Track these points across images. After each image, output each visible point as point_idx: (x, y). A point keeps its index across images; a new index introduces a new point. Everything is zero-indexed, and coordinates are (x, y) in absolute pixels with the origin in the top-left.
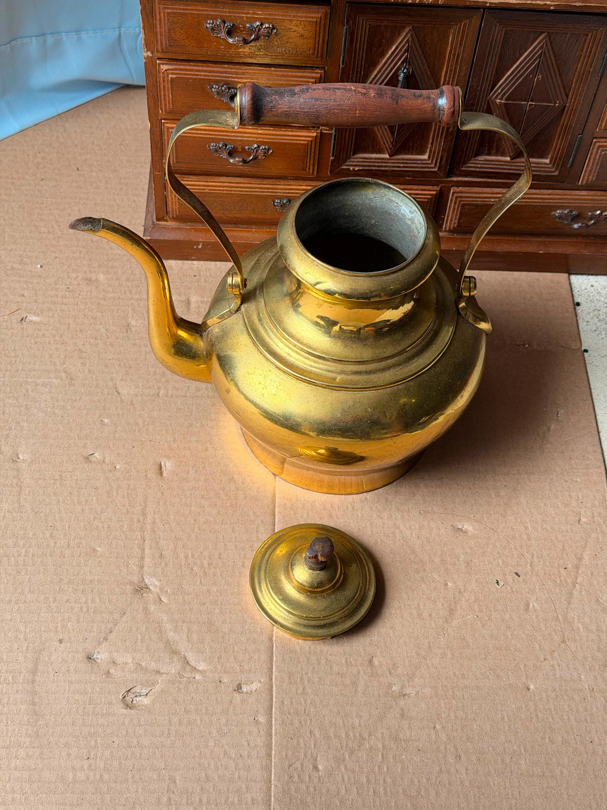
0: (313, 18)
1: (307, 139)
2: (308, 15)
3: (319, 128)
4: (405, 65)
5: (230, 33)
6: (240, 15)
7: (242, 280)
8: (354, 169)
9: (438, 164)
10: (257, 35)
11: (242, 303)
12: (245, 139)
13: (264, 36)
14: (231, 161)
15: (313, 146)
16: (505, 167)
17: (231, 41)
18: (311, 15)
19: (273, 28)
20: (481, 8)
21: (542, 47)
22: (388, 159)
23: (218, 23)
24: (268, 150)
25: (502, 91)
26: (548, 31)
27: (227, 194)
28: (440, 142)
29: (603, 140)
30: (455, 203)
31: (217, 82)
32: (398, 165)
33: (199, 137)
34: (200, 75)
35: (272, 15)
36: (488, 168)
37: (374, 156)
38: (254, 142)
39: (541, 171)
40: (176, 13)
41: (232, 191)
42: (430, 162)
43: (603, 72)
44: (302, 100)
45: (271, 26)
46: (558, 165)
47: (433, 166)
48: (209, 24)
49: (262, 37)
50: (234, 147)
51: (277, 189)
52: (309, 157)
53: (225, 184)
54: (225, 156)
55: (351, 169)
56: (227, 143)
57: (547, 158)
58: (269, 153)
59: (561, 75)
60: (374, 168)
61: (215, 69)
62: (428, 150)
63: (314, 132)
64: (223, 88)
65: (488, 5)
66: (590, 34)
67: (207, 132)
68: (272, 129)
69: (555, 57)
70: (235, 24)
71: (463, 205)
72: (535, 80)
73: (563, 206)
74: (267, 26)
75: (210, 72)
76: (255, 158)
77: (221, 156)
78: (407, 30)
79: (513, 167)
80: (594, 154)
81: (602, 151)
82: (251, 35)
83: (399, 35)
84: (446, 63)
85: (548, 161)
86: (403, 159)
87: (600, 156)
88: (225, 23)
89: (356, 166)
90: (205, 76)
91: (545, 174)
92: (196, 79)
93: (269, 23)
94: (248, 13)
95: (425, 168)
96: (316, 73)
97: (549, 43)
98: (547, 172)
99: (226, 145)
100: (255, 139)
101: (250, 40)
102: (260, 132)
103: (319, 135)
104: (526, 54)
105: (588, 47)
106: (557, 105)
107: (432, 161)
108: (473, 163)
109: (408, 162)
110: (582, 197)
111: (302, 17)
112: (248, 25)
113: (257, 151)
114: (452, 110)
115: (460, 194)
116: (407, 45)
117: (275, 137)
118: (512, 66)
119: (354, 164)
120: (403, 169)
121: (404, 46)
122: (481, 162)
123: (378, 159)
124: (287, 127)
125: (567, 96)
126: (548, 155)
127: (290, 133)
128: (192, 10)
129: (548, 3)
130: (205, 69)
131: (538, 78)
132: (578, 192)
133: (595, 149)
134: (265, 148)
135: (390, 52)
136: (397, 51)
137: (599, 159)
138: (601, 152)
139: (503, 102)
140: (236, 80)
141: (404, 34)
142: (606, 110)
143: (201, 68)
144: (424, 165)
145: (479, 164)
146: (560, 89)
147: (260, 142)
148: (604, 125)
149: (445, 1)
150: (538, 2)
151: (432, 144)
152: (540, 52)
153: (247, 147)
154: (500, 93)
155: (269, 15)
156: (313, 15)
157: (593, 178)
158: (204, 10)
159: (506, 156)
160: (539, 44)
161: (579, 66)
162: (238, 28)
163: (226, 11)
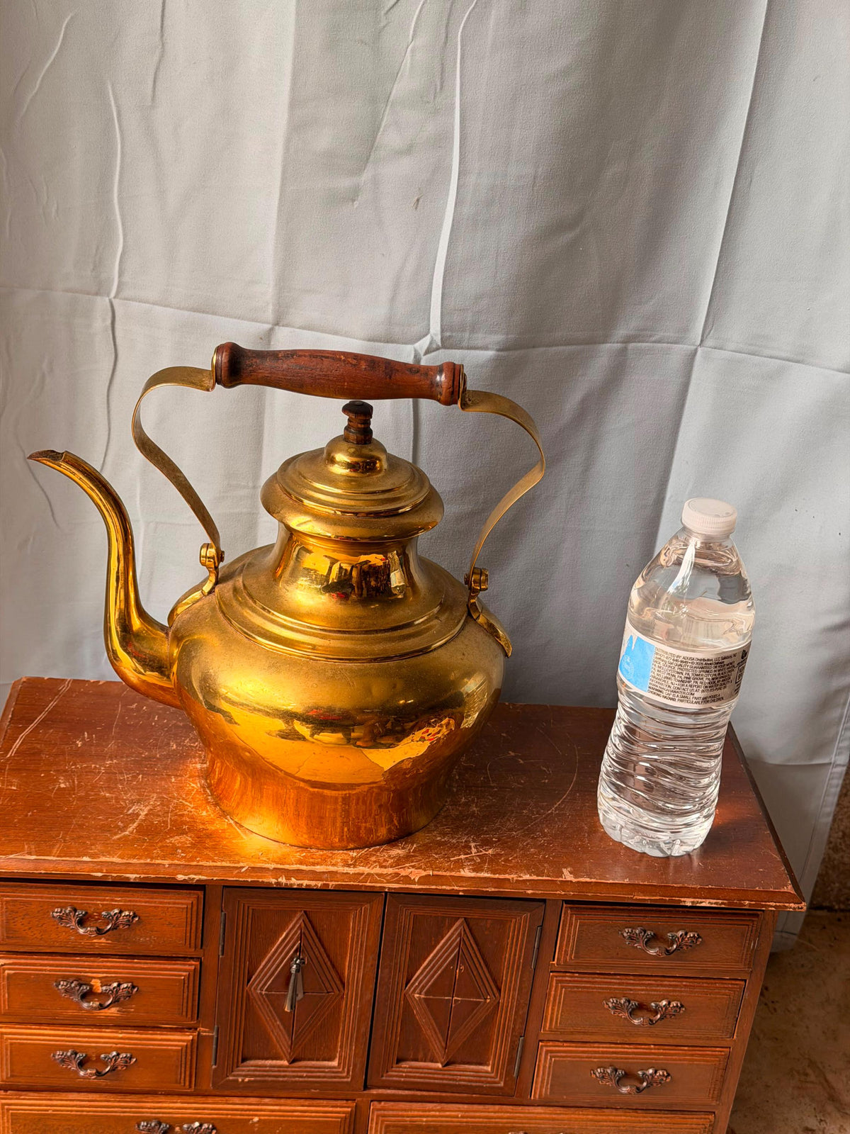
0: (182, 904)
1: (180, 1043)
2: (177, 901)
3: (196, 1029)
4: (298, 954)
5: (81, 923)
6: (95, 902)
8: (243, 1080)
9: (351, 1073)
10: (115, 924)
12: (101, 1045)
13: (123, 924)
14: (82, 1073)
15: (189, 1052)
16: (436, 1076)
17: (81, 931)
18: (180, 901)
19: (135, 916)
20: (381, 893)
21: (460, 935)
22: (287, 1067)
23: (67, 912)
24: (131, 1058)
25: (419, 984)
26: (464, 917)
27: (76, 1115)
28: (351, 1045)
29: (551, 1043)
30: (377, 1124)
31: (65, 978)
32: (299, 1074)
34: (45, 970)
35: (134, 901)
36: (414, 1077)
37: (269, 1062)
38: (112, 1049)
39: (482, 1082)
40: (16, 900)
41: (83, 1111)
42: (341, 1070)
43: (536, 964)
45: (131, 914)
46: (501, 1074)
47: (345, 1074)
48: (57, 912)
49: (121, 927)
50: (86, 1055)
51: (142, 1108)
52: (183, 1065)
53: (75, 1103)
54: (74, 1067)
55: (240, 1080)
56: (78, 1051)
57: (488, 1065)
58: (132, 1062)
59: (487, 967)
60: (270, 1079)
61: (64, 962)
62: (338, 1055)
63: (189, 1035)
64: (73, 985)
65: (387, 890)
66: (514, 920)
67: (52, 1038)
68: (136, 1031)
69: (477, 945)
70: (89, 911)
71: (387, 1126)
72: (458, 971)
73: (514, 1127)
74: (127, 913)
75: (57, 966)
76: (113, 1069)
77: (69, 1067)
78: (298, 915)
79: (446, 1077)
80: (543, 1061)
81: (551, 1057)
82: (108, 925)
83: (291, 920)
84: (348, 952)
85: (489, 1069)
86: (306, 1067)
87: (550, 1063)
88: (75, 910)
89: (246, 1076)
90: (50, 971)
91: (488, 1085)
92: (37, 974)
93: (130, 911)
94: (104, 900)
95: (335, 1077)
96: (190, 965)
97: (467, 930)
98: (489, 1082)
99: (76, 1054)
100: (114, 1046)
101: (106, 930)
102: (121, 1036)
103: (196, 1038)
105: (514, 935)
106: (488, 1001)
107: (343, 1069)
108: (395, 1071)
109: (313, 1069)
110: (538, 1116)
111: (169, 903)
112: (104, 913)
113: (116, 1060)
115: (382, 1112)
116: (299, 932)
117: (139, 1042)
118: (429, 955)
119: (244, 1073)
120: (306, 1079)
121: (296, 932)
122: (406, 1070)
123: (274, 1067)
124: (155, 1029)
125: (499, 990)
126: (488, 1060)
127: (159, 1037)
128: (36, 897)
129: (456, 888)
130: (51, 962)
131: (461, 970)
132: (532, 1109)
133: (544, 1055)
134: (127, 1056)
135: (280, 939)
136: (288, 938)
137: (550, 1066)
138: (551, 1059)
139: (423, 996)
140: (89, 974)
141: (296, 919)
142: (548, 1007)
143: (46, 962)
144: (333, 1075)
145: (403, 1072)
146: (488, 981)
147: (120, 1048)
148: (548, 1025)
149: (336, 885)
150: (444, 887)
151: (341, 1047)
152: (458, 940)
153: (103, 1056)
154: (417, 986)
155: (130, 901)
156: (184, 901)
157: (546, 1090)
158: (51, 898)
159: (437, 1062)
160: (456, 930)
161: (507, 956)
162: (92, 916)
163: (78, 897)
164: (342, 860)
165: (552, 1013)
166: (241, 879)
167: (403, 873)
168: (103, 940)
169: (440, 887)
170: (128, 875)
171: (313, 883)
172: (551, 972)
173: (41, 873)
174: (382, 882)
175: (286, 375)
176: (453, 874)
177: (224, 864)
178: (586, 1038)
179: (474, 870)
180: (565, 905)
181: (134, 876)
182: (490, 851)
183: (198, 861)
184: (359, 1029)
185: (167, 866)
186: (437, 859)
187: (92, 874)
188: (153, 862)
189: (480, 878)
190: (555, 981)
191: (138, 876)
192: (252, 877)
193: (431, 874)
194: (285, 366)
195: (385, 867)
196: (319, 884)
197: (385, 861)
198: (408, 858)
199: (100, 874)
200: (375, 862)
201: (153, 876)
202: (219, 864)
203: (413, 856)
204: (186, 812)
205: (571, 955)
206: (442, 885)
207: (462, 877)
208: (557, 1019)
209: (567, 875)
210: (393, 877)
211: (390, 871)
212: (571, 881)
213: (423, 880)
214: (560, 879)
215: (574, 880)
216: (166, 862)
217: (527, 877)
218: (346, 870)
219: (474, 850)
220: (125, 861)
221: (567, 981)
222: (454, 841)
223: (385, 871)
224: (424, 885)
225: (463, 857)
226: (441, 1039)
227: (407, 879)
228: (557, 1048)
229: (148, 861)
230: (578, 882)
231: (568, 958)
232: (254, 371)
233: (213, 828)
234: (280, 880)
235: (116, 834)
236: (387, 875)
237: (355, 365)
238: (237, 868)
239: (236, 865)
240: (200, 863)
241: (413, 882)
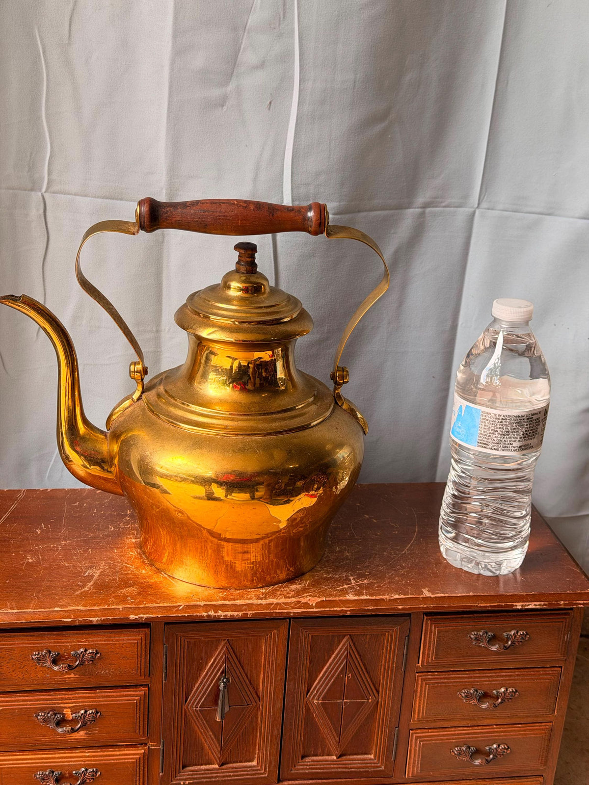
0: (134, 640)
1: (135, 756)
2: (130, 638)
3: (146, 744)
4: (224, 675)
5: (55, 662)
6: (65, 644)
8: (184, 783)
9: (267, 770)
10: (82, 661)
12: (72, 763)
13: (88, 660)
15: (142, 763)
16: (332, 766)
17: (56, 668)
19: (97, 653)
20: (287, 618)
21: (347, 649)
22: (218, 769)
23: (44, 653)
24: (96, 772)
25: (317, 692)
26: (350, 634)
28: (267, 747)
29: (419, 731)
31: (42, 710)
32: (228, 774)
33: (25, 767)
34: (26, 705)
35: (96, 641)
36: (316, 769)
37: (203, 767)
38: (81, 766)
39: (368, 767)
42: (259, 768)
43: (405, 668)
45: (94, 651)
46: (382, 759)
47: (263, 771)
48: (35, 655)
49: (86, 663)
50: (61, 773)
52: (138, 775)
54: (51, 783)
55: (182, 783)
56: (54, 770)
57: (371, 754)
58: (97, 776)
59: (368, 673)
60: (205, 780)
61: (41, 697)
62: (256, 756)
63: (141, 749)
64: (49, 715)
65: (292, 615)
66: (387, 634)
67: (33, 761)
68: (99, 750)
69: (360, 656)
70: (60, 653)
72: (346, 678)
74: (91, 651)
75: (36, 700)
76: (83, 782)
77: (48, 784)
78: (223, 643)
79: (340, 766)
80: (413, 746)
81: (420, 741)
82: (76, 661)
83: (217, 648)
84: (262, 670)
85: (372, 756)
86: (233, 768)
87: (420, 747)
88: (50, 652)
89: (186, 779)
90: (31, 705)
91: (372, 769)
92: (21, 709)
93: (92, 649)
94: (72, 642)
95: (255, 774)
96: (140, 691)
97: (352, 644)
98: (374, 767)
99: (53, 772)
100: (83, 763)
101: (75, 665)
102: (87, 754)
103: (147, 751)
104: (333, 656)
105: (388, 645)
106: (370, 700)
107: (261, 767)
108: (301, 765)
109: (238, 769)
111: (123, 640)
112: (72, 653)
113: (84, 775)
116: (224, 657)
117: (102, 758)
118: (323, 668)
119: (184, 777)
120: (233, 778)
121: (222, 657)
122: (309, 763)
123: (207, 770)
124: (115, 747)
125: (378, 691)
126: (371, 750)
127: (118, 753)
128: (18, 644)
129: (344, 609)
130: (31, 698)
131: (348, 677)
133: (414, 741)
134: (93, 771)
135: (209, 665)
136: (216, 663)
137: (419, 749)
138: (420, 743)
139: (320, 701)
140: (62, 705)
141: (221, 647)
142: (415, 701)
143: (27, 698)
144: (254, 772)
145: (307, 765)
146: (369, 684)
147: (88, 765)
148: (416, 716)
149: (253, 614)
150: (335, 609)
151: (259, 749)
152: (346, 653)
153: (74, 772)
154: (316, 694)
155: (93, 641)
156: (133, 638)
157: (417, 769)
158: (30, 644)
159: (332, 755)
160: (344, 645)
161: (383, 663)
162: (63, 656)
163: (52, 641)
164: (255, 595)
165: (419, 706)
166: (179, 615)
167: (303, 600)
168: (72, 675)
169: (332, 609)
170: (91, 619)
171: (235, 614)
172: (417, 673)
173: (22, 623)
174: (288, 609)
175: (194, 218)
176: (341, 598)
177: (165, 605)
178: (446, 724)
179: (356, 595)
180: (425, 617)
181: (97, 619)
182: (365, 581)
183: (145, 604)
184: (272, 732)
185: (121, 609)
186: (327, 589)
187: (63, 620)
188: (110, 607)
189: (362, 600)
190: (420, 680)
191: (99, 619)
192: (188, 612)
193: (325, 600)
194: (192, 211)
195: (289, 598)
196: (240, 614)
197: (288, 593)
198: (304, 590)
199: (69, 620)
200: (280, 595)
201: (111, 618)
202: (161, 605)
203: (308, 589)
204: (129, 572)
205: (432, 657)
206: (333, 607)
207: (348, 600)
208: (423, 710)
209: (426, 593)
210: (296, 605)
211: (293, 600)
212: (430, 597)
213: (319, 605)
214: (422, 596)
215: (432, 596)
216: (120, 607)
217: (397, 596)
218: (260, 602)
219: (353, 582)
220: (88, 608)
221: (429, 678)
222: (337, 576)
223: (289, 600)
224: (320, 608)
225: (346, 586)
226: (335, 735)
227: (307, 605)
228: (424, 734)
229: (106, 607)
230: (436, 597)
231: (430, 660)
232: (169, 217)
233: (153, 581)
234: (210, 613)
235: (78, 590)
236: (291, 603)
237: (246, 207)
238: (175, 607)
239: (175, 605)
240: (147, 605)
241: (312, 607)
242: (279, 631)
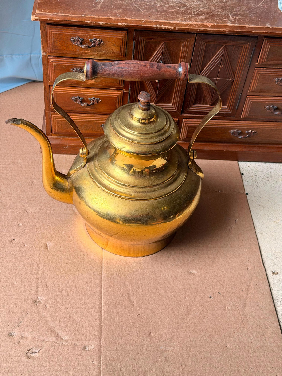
0: (119, 36)
1: (117, 95)
2: (117, 35)
3: (122, 90)
4: (161, 60)
5: (82, 43)
7: (87, 151)
9: (177, 108)
10: (94, 44)
11: (87, 163)
12: (88, 94)
13: (97, 44)
14: (82, 105)
15: (120, 98)
16: (207, 109)
17: (82, 46)
18: (118, 35)
19: (101, 41)
20: (195, 33)
21: (223, 52)
23: (76, 38)
24: (99, 100)
26: (226, 44)
27: (80, 121)
28: (178, 97)
29: (251, 96)
30: (185, 126)
31: (75, 67)
33: (67, 94)
34: (68, 64)
35: (101, 35)
36: (199, 110)
38: (92, 96)
39: (224, 111)
40: (57, 33)
41: (82, 120)
42: (173, 107)
43: (250, 64)
44: (115, 68)
45: (100, 40)
46: (231, 109)
47: (175, 108)
48: (72, 39)
49: (96, 46)
50: (83, 98)
51: (103, 119)
52: (118, 103)
53: (79, 117)
54: (79, 102)
57: (226, 106)
58: (99, 102)
59: (231, 66)
61: (75, 61)
62: (172, 101)
63: (120, 92)
64: (78, 70)
65: (198, 31)
66: (244, 46)
67: (71, 91)
68: (101, 90)
69: (229, 57)
70: (84, 39)
71: (189, 127)
72: (220, 67)
73: (234, 128)
74: (99, 40)
75: (72, 62)
76: (93, 104)
77: (77, 102)
78: (162, 44)
80: (247, 103)
81: (251, 101)
82: (91, 44)
83: (159, 46)
84: (180, 60)
85: (226, 107)
86: (162, 106)
87: (250, 104)
88: (79, 38)
90: (70, 64)
91: (226, 113)
92: (66, 65)
93: (99, 39)
94: (90, 34)
95: (171, 109)
97: (226, 50)
99: (80, 98)
100: (93, 95)
101: (91, 46)
102: (95, 91)
103: (122, 93)
104: (215, 56)
105: (243, 52)
106: (230, 80)
107: (174, 107)
108: (193, 108)
110: (243, 124)
111: (114, 36)
112: (90, 40)
113: (94, 100)
114: (185, 74)
115: (187, 122)
116: (162, 51)
117: (102, 94)
118: (210, 61)
122: (196, 107)
124: (107, 89)
125: (234, 76)
126: (227, 104)
127: (109, 92)
128: (64, 32)
129: (225, 30)
130: (70, 61)
131: (221, 67)
132: (240, 122)
133: (248, 101)
134: (98, 99)
135: (155, 54)
136: (158, 53)
137: (250, 105)
138: (250, 102)
141: (161, 46)
142: (252, 82)
143: (68, 60)
144: (170, 108)
145: (196, 108)
146: (231, 72)
147: (95, 96)
148: (251, 89)
149: (179, 28)
150: (221, 29)
151: (174, 98)
152: (222, 54)
153: (89, 99)
154: (204, 74)
155: (100, 35)
156: (119, 35)
157: (247, 114)
158: (70, 32)
159: (208, 105)
160: (221, 50)
161: (239, 61)
162: (85, 41)
163: (79, 32)
164: (180, 19)
165: (254, 84)
166: (142, 25)
167: (205, 24)
168: (89, 51)
169: (219, 29)
170: (99, 22)
171: (170, 27)
172: (255, 67)
173: (66, 21)
174: (197, 27)
176: (224, 24)
177: (136, 19)
178: (264, 94)
179: (232, 23)
180: (265, 39)
182: (237, 18)
183: (126, 18)
184: (181, 90)
185: (114, 19)
186: (217, 20)
187: (86, 21)
188: (109, 18)
189: (235, 26)
190: (256, 71)
191: (103, 23)
192: (147, 24)
193: (216, 24)
195: (198, 22)
196: (173, 28)
197: (197, 20)
198: (206, 19)
199: (89, 22)
200: (193, 20)
201: (109, 23)
202: (134, 19)
203: (208, 19)
204: (118, 2)
205: (265, 60)
207: (227, 26)
208: (255, 86)
209: (268, 25)
210: (201, 25)
211: (200, 23)
212: (270, 28)
213: (212, 27)
214: (266, 27)
215: (271, 27)
216: (114, 18)
217: (253, 26)
218: (183, 22)
219: (231, 17)
220: (98, 17)
221: (261, 71)
222: (223, 14)
223: (198, 23)
225: (227, 19)
226: (211, 95)
227: (206, 26)
228: (253, 98)
229: (107, 17)
230: (273, 28)
231: (263, 61)
233: (129, 8)
234: (157, 26)
235: (93, 8)
236: (198, 24)
238: (141, 21)
239: (140, 20)
240: (127, 19)
241: (209, 27)
242: (190, 40)
